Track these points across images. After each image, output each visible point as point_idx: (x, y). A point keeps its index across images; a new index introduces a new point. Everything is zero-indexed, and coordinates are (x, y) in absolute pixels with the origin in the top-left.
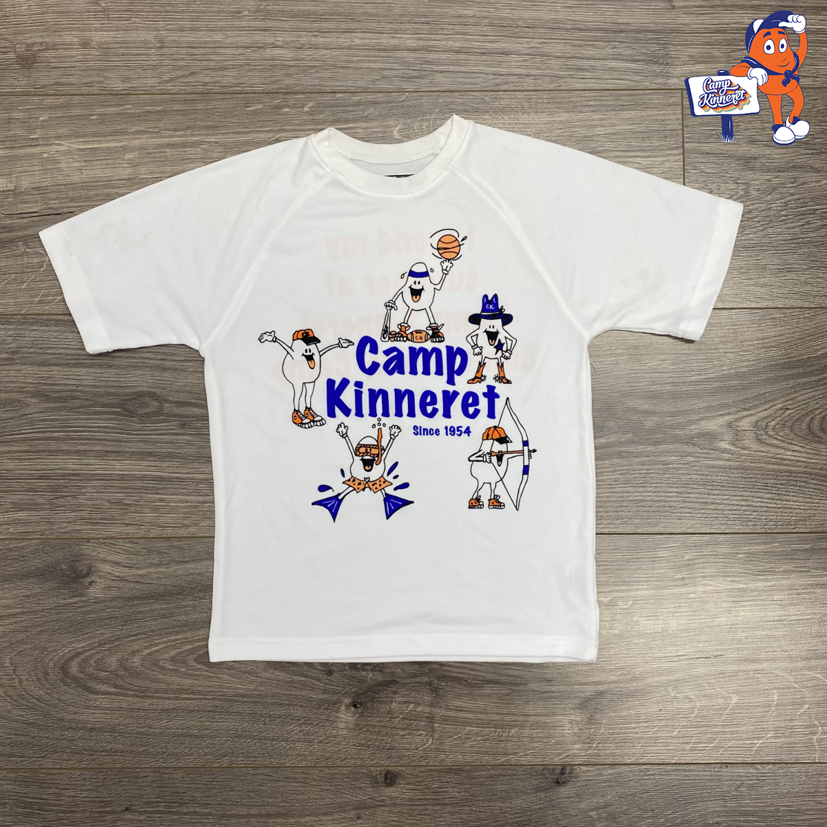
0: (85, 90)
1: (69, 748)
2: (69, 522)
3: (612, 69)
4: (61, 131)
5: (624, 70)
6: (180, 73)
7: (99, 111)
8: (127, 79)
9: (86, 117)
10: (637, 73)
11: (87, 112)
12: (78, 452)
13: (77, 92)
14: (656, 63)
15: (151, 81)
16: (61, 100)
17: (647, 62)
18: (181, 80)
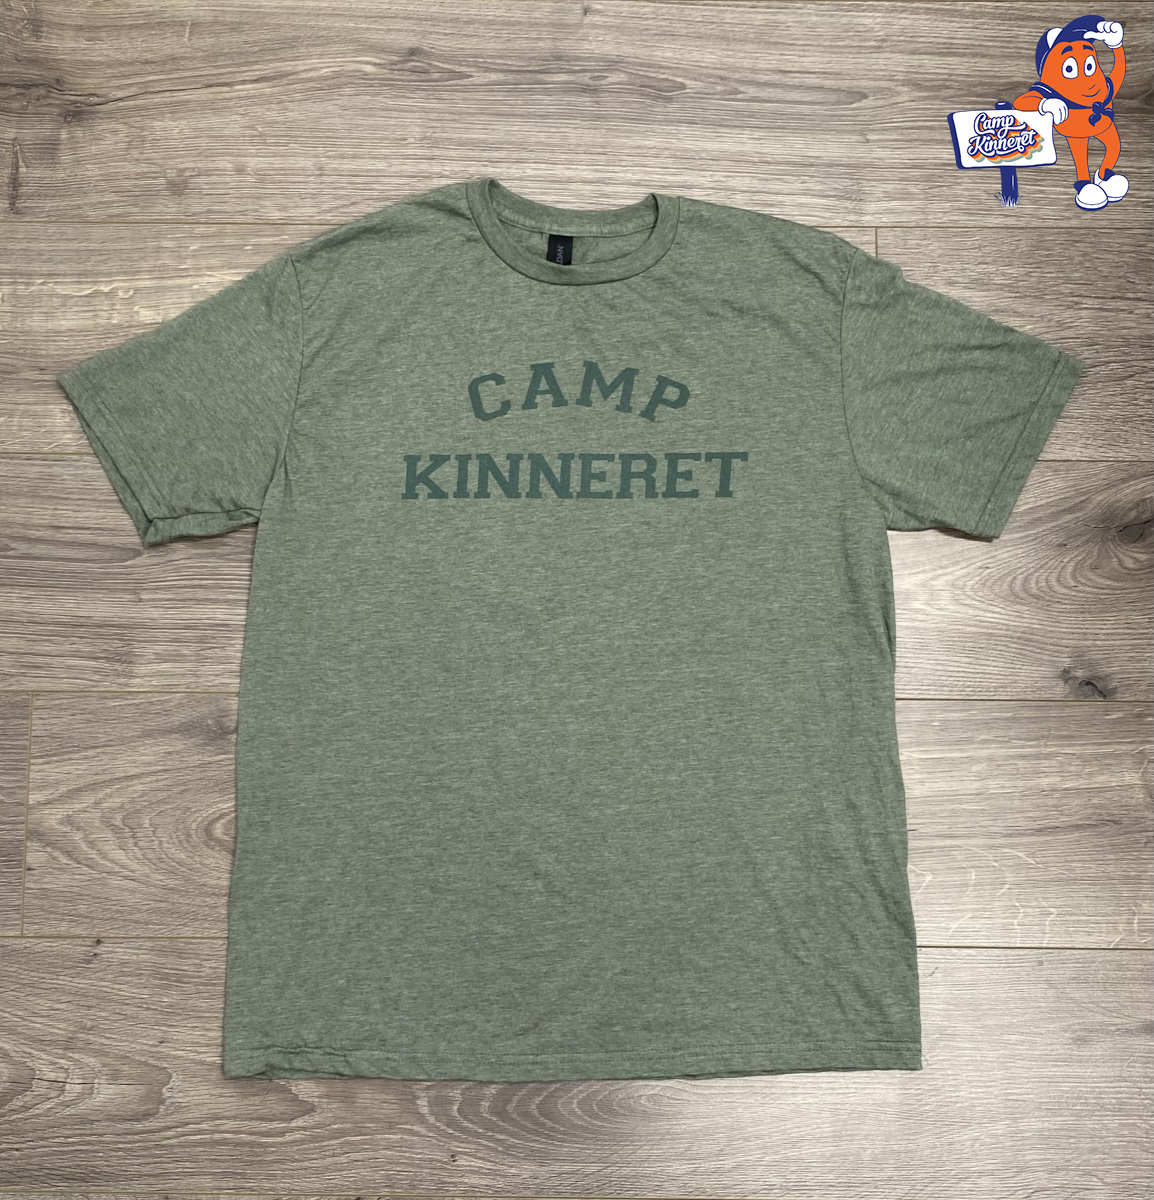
0: (240, 219)
1: (210, 916)
2: (217, 675)
3: (801, 205)
4: (213, 262)
5: (814, 207)
6: (340, 202)
7: (254, 241)
8: (283, 208)
9: (240, 248)
10: (828, 209)
11: (240, 242)
12: (227, 601)
13: (230, 221)
14: (848, 199)
15: (311, 211)
16: (214, 228)
17: (839, 198)
18: (342, 210)
